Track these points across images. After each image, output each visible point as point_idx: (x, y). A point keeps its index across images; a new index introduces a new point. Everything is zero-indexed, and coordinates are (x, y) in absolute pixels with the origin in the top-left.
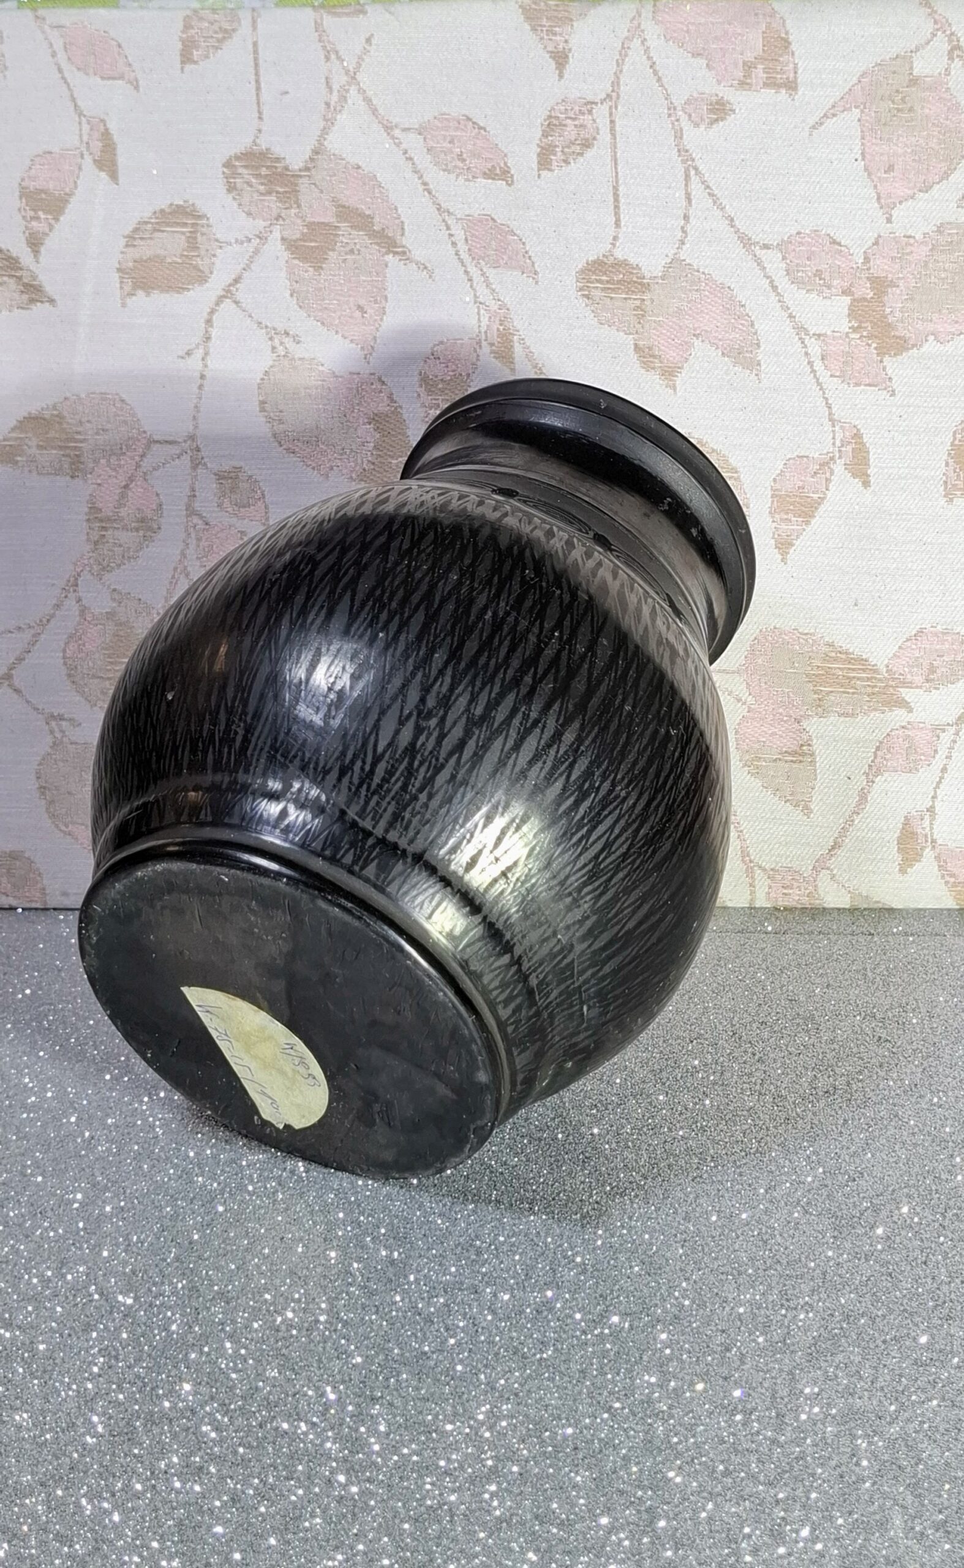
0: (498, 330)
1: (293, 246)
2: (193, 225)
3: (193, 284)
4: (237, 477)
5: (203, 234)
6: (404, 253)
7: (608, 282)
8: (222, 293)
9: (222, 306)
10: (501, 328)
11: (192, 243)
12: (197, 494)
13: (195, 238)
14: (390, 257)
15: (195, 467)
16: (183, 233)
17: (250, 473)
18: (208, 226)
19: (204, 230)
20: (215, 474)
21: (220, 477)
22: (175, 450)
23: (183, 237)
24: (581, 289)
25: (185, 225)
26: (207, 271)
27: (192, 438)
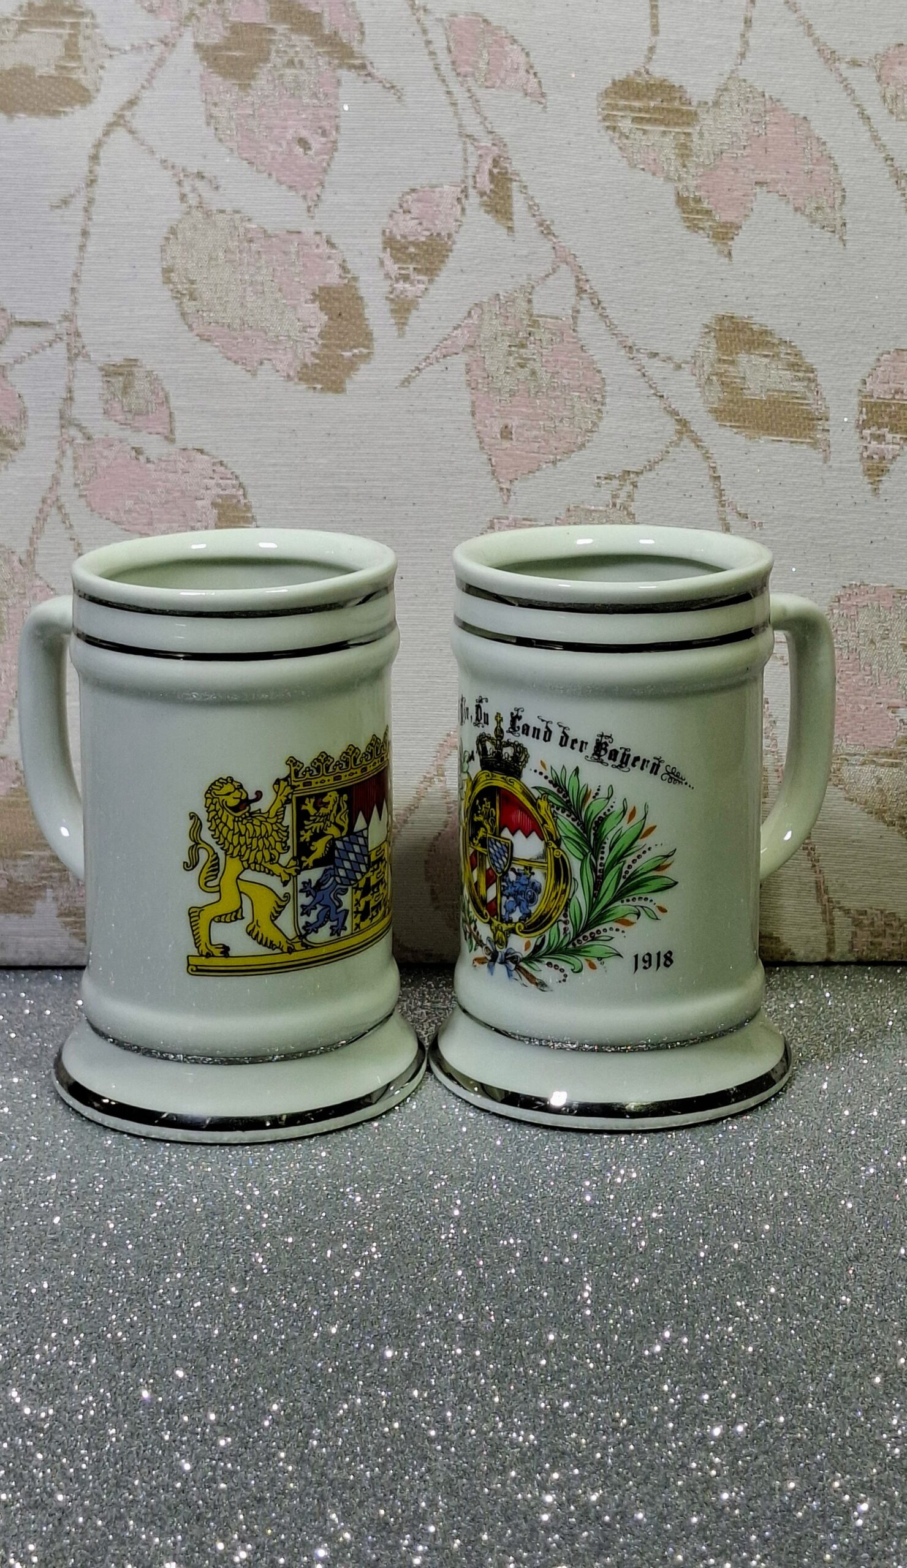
0: (491, 173)
1: (210, 55)
2: (74, 25)
3: (72, 106)
4: (131, 374)
5: (87, 38)
6: (363, 67)
7: (640, 110)
8: (112, 119)
9: (112, 136)
10: (496, 171)
11: (71, 50)
12: (76, 395)
13: (76, 45)
14: (344, 74)
15: (71, 359)
16: (60, 36)
17: (148, 368)
18: (95, 26)
19: (88, 32)
20: (101, 369)
21: (109, 372)
22: (45, 335)
23: (58, 41)
24: (604, 120)
25: (61, 25)
26: (90, 88)
27: (67, 318)
